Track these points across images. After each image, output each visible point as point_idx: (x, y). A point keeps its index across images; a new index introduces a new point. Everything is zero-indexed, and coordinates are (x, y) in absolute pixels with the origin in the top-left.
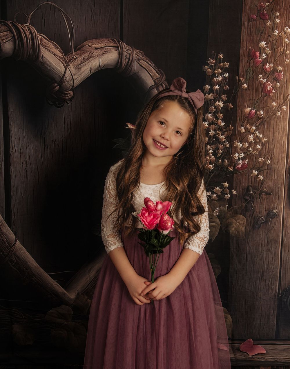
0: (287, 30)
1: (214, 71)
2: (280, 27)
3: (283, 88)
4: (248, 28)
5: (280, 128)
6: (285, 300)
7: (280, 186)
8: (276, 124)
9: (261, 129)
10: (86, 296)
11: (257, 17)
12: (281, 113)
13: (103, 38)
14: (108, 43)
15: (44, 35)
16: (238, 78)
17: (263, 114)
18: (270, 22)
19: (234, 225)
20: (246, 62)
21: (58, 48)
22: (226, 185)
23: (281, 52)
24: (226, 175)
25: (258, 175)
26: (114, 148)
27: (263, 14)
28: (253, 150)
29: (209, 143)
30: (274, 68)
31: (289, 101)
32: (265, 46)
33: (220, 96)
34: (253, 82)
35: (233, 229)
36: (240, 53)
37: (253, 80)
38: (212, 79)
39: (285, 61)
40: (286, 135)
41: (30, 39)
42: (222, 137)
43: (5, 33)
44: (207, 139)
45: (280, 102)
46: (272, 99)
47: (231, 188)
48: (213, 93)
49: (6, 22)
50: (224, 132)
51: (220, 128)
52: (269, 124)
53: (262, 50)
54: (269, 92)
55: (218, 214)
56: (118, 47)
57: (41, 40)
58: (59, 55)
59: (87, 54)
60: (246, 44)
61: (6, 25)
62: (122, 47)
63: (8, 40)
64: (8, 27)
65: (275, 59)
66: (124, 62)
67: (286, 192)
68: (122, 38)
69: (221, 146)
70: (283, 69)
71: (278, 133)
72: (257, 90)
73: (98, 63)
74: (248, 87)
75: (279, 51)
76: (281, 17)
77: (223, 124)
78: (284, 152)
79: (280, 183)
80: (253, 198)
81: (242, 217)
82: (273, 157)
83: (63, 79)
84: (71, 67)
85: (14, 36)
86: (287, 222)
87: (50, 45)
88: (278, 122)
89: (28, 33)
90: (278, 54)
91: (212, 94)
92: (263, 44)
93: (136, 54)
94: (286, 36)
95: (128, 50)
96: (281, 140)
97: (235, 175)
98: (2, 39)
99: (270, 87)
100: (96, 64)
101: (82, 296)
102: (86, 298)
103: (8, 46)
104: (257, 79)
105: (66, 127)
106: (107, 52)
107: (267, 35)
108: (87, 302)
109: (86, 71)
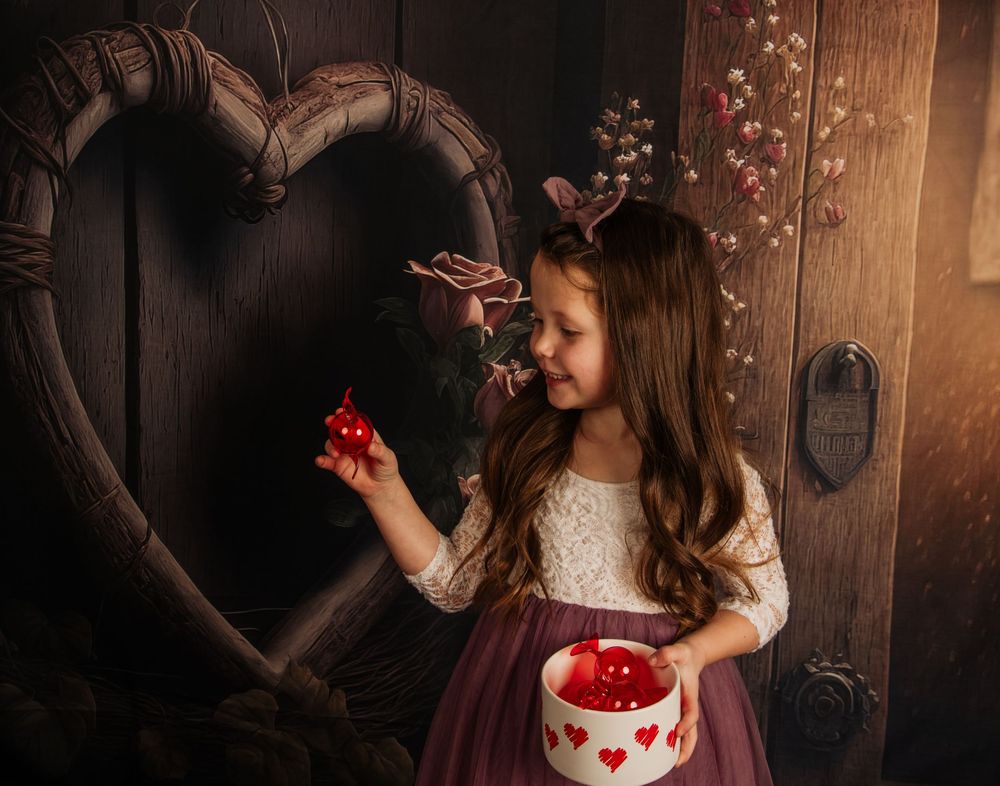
0: (796, 41)
1: (618, 139)
2: (779, 35)
3: (786, 180)
4: (699, 37)
5: (779, 277)
6: (790, 699)
7: (777, 418)
8: (769, 268)
9: (731, 280)
10: (309, 670)
11: (722, 10)
12: (780, 241)
13: (355, 61)
14: (367, 73)
15: (219, 55)
16: (676, 155)
17: (735, 244)
18: (753, 21)
20: (695, 117)
21: (252, 85)
23: (782, 94)
26: (378, 319)
27: (738, 3)
30: (764, 131)
31: (800, 214)
32: (742, 79)
34: (712, 166)
36: (680, 95)
37: (711, 162)
38: (613, 157)
39: (791, 115)
40: (792, 295)
41: (189, 64)
43: (134, 51)
45: (778, 214)
46: (759, 208)
49: (136, 25)
52: (751, 268)
53: (733, 90)
54: (752, 190)
56: (389, 83)
57: (214, 66)
58: (253, 100)
59: (318, 100)
60: (694, 75)
61: (135, 31)
62: (400, 82)
63: (138, 66)
64: (139, 37)
65: (766, 110)
66: (405, 116)
67: (792, 432)
68: (399, 60)
70: (787, 135)
71: (772, 288)
72: (722, 186)
73: (343, 121)
74: (700, 178)
75: (777, 92)
76: (781, 9)
78: (787, 335)
79: (777, 414)
82: (759, 347)
83: (262, 158)
84: (282, 128)
85: (152, 58)
86: (794, 508)
87: (234, 78)
88: (773, 263)
89: (183, 50)
90: (774, 100)
92: (737, 75)
93: (431, 99)
94: (792, 56)
95: (414, 89)
96: (780, 306)
98: (126, 64)
99: (754, 178)
100: (338, 122)
101: (300, 669)
102: (310, 674)
103: (139, 81)
104: (723, 159)
105: (267, 267)
106: (364, 94)
107: (741, 49)
108: (311, 684)
109: (314, 138)
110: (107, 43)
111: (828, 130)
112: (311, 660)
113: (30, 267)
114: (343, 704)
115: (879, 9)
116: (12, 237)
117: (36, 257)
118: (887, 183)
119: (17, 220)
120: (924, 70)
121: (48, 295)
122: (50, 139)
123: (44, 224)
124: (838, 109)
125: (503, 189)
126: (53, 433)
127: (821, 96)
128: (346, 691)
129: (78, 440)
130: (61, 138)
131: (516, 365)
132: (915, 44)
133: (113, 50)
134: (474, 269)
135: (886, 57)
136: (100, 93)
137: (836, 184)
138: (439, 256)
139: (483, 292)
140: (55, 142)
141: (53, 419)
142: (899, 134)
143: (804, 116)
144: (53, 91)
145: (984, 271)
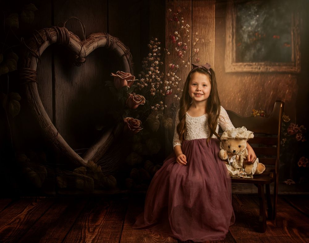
0: (188, 26)
1: (153, 46)
2: (184, 24)
3: (187, 53)
4: (168, 25)
9: (178, 74)
11: (173, 20)
12: (187, 66)
13: (99, 32)
14: (102, 35)
15: (71, 32)
16: (165, 49)
17: (178, 67)
18: (179, 22)
19: (167, 123)
20: (169, 41)
21: (78, 38)
22: (162, 102)
23: (186, 36)
24: (161, 97)
25: (177, 97)
26: (105, 85)
27: (176, 19)
28: (174, 85)
29: (152, 82)
30: (182, 44)
31: (191, 60)
33: (157, 58)
35: (166, 125)
36: (165, 37)
37: (172, 50)
38: (153, 50)
39: (188, 40)
41: (65, 34)
42: (158, 78)
43: (53, 32)
44: (151, 80)
45: (186, 60)
46: (182, 59)
47: (164, 104)
48: (153, 57)
50: (159, 76)
51: (157, 74)
52: (182, 71)
53: (176, 36)
54: (181, 56)
56: (106, 37)
57: (70, 34)
58: (78, 41)
59: (92, 41)
60: (168, 33)
61: (54, 28)
62: (108, 36)
63: (54, 35)
65: (183, 40)
66: (110, 43)
68: (108, 32)
69: (158, 83)
70: (187, 44)
71: (186, 75)
72: (175, 55)
73: (97, 45)
74: (170, 53)
75: (184, 36)
76: (184, 20)
77: (159, 72)
80: (176, 109)
81: (170, 119)
83: (80, 53)
84: (84, 47)
85: (57, 33)
87: (74, 37)
88: (186, 71)
89: (64, 31)
92: (177, 33)
93: (115, 40)
94: (187, 29)
95: (111, 38)
97: (166, 98)
98: (52, 35)
99: (181, 53)
101: (91, 162)
102: (93, 162)
103: (54, 38)
104: (175, 50)
105: (82, 75)
106: (101, 39)
107: (178, 28)
108: (93, 165)
109: (91, 48)
110: (48, 30)
111: (195, 43)
112: (94, 160)
113: (32, 77)
114: (101, 169)
115: (204, 19)
116: (28, 71)
117: (33, 75)
118: (207, 53)
119: (29, 68)
120: (213, 30)
121: (36, 83)
122: (36, 51)
123: (35, 68)
124: (197, 39)
125: (130, 57)
126: (37, 113)
127: (193, 36)
128: (101, 166)
129: (43, 114)
130: (38, 50)
131: (135, 94)
132: (211, 26)
133: (49, 32)
134: (125, 74)
135: (205, 28)
136: (46, 41)
137: (197, 54)
138: (118, 72)
139: (127, 79)
140: (37, 51)
141: (37, 110)
142: (209, 43)
143: (190, 40)
144: (37, 41)
145: (228, 70)
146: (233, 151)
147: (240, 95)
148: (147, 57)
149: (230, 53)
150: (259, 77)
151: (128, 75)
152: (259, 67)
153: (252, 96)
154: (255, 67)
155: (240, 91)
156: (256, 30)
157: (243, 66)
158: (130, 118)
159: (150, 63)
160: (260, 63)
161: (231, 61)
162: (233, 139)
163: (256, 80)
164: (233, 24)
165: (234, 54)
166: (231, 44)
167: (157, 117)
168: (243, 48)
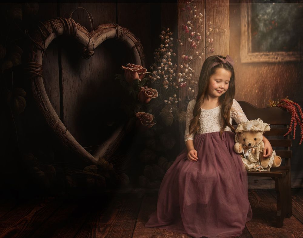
0: (201, 15)
1: (165, 37)
2: (197, 14)
3: (201, 44)
4: (181, 15)
9: (191, 66)
11: (185, 9)
12: (201, 57)
13: (108, 23)
14: (111, 26)
15: (78, 24)
16: (178, 40)
17: (192, 58)
18: (191, 11)
19: (181, 117)
20: (181, 32)
21: (86, 29)
22: (175, 96)
23: (199, 26)
24: (175, 90)
25: (191, 90)
26: (116, 79)
27: (188, 7)
28: (188, 77)
29: (165, 74)
30: (196, 34)
31: (205, 51)
33: (169, 50)
35: (181, 119)
36: (178, 27)
37: (185, 41)
38: (164, 41)
39: (201, 30)
41: (72, 26)
42: (171, 71)
43: (59, 24)
44: (163, 72)
45: (200, 51)
46: (196, 50)
47: (178, 97)
49: (60, 18)
50: (172, 68)
51: (170, 66)
52: (195, 63)
53: (189, 26)
54: (194, 46)
55: (172, 111)
56: (115, 28)
58: (86, 33)
59: (100, 32)
60: (180, 23)
61: (60, 20)
62: (118, 27)
63: (61, 27)
65: (196, 29)
66: (119, 35)
68: (117, 23)
69: (171, 76)
70: (200, 34)
71: (200, 67)
72: (188, 46)
73: (106, 36)
74: (183, 44)
76: (197, 8)
77: (171, 64)
83: (88, 45)
84: (92, 39)
85: (63, 25)
87: (82, 28)
88: (200, 62)
89: (70, 23)
90: (197, 27)
91: (165, 49)
92: (189, 22)
93: (124, 31)
94: (200, 18)
95: (121, 28)
97: (180, 91)
98: (58, 26)
99: (195, 44)
101: (102, 159)
102: (104, 160)
103: (61, 30)
104: (188, 40)
105: (91, 69)
106: (110, 30)
107: (191, 17)
108: (105, 162)
109: (100, 40)
110: (53, 22)
111: (209, 33)
112: (104, 157)
113: (37, 72)
114: (112, 167)
115: (217, 7)
116: (33, 65)
117: (39, 70)
118: (222, 43)
119: (34, 61)
120: (227, 19)
121: (42, 78)
122: (41, 43)
123: (41, 62)
124: (211, 28)
125: (141, 49)
126: (44, 109)
127: (207, 26)
128: (113, 163)
129: (49, 110)
130: (44, 43)
131: (146, 87)
132: (225, 14)
133: (55, 24)
134: (136, 67)
135: (219, 17)
136: (52, 33)
137: (212, 44)
138: (128, 64)
139: (138, 72)
140: (42, 44)
141: (44, 106)
142: (224, 33)
143: (204, 30)
144: (42, 33)
145: (244, 61)
146: (248, 144)
147: (257, 87)
148: (159, 49)
149: (245, 43)
150: (276, 67)
151: (139, 67)
152: (276, 57)
153: (270, 87)
154: (272, 57)
155: (257, 82)
156: (273, 19)
157: (259, 56)
158: (142, 113)
159: (162, 55)
160: (277, 53)
161: (246, 50)
162: (248, 131)
163: (273, 70)
164: (248, 13)
165: (250, 44)
166: (246, 33)
167: (171, 111)
168: (259, 37)
